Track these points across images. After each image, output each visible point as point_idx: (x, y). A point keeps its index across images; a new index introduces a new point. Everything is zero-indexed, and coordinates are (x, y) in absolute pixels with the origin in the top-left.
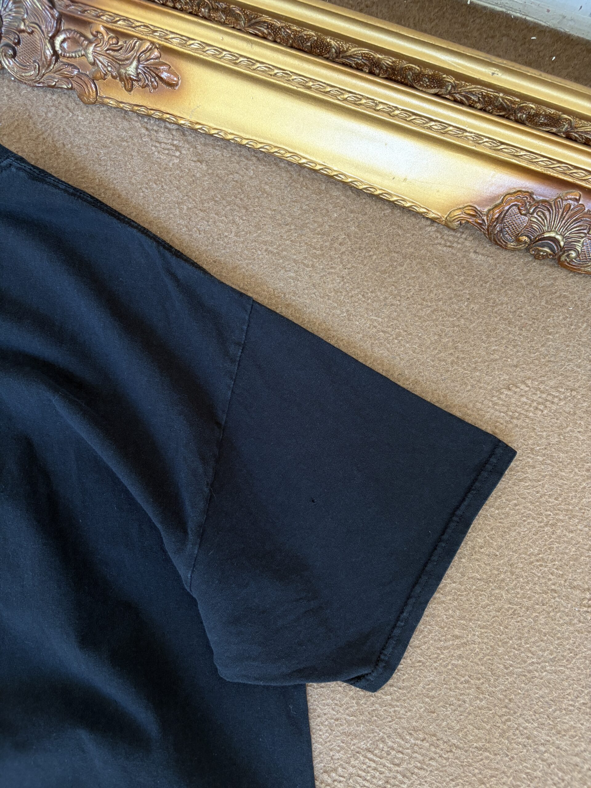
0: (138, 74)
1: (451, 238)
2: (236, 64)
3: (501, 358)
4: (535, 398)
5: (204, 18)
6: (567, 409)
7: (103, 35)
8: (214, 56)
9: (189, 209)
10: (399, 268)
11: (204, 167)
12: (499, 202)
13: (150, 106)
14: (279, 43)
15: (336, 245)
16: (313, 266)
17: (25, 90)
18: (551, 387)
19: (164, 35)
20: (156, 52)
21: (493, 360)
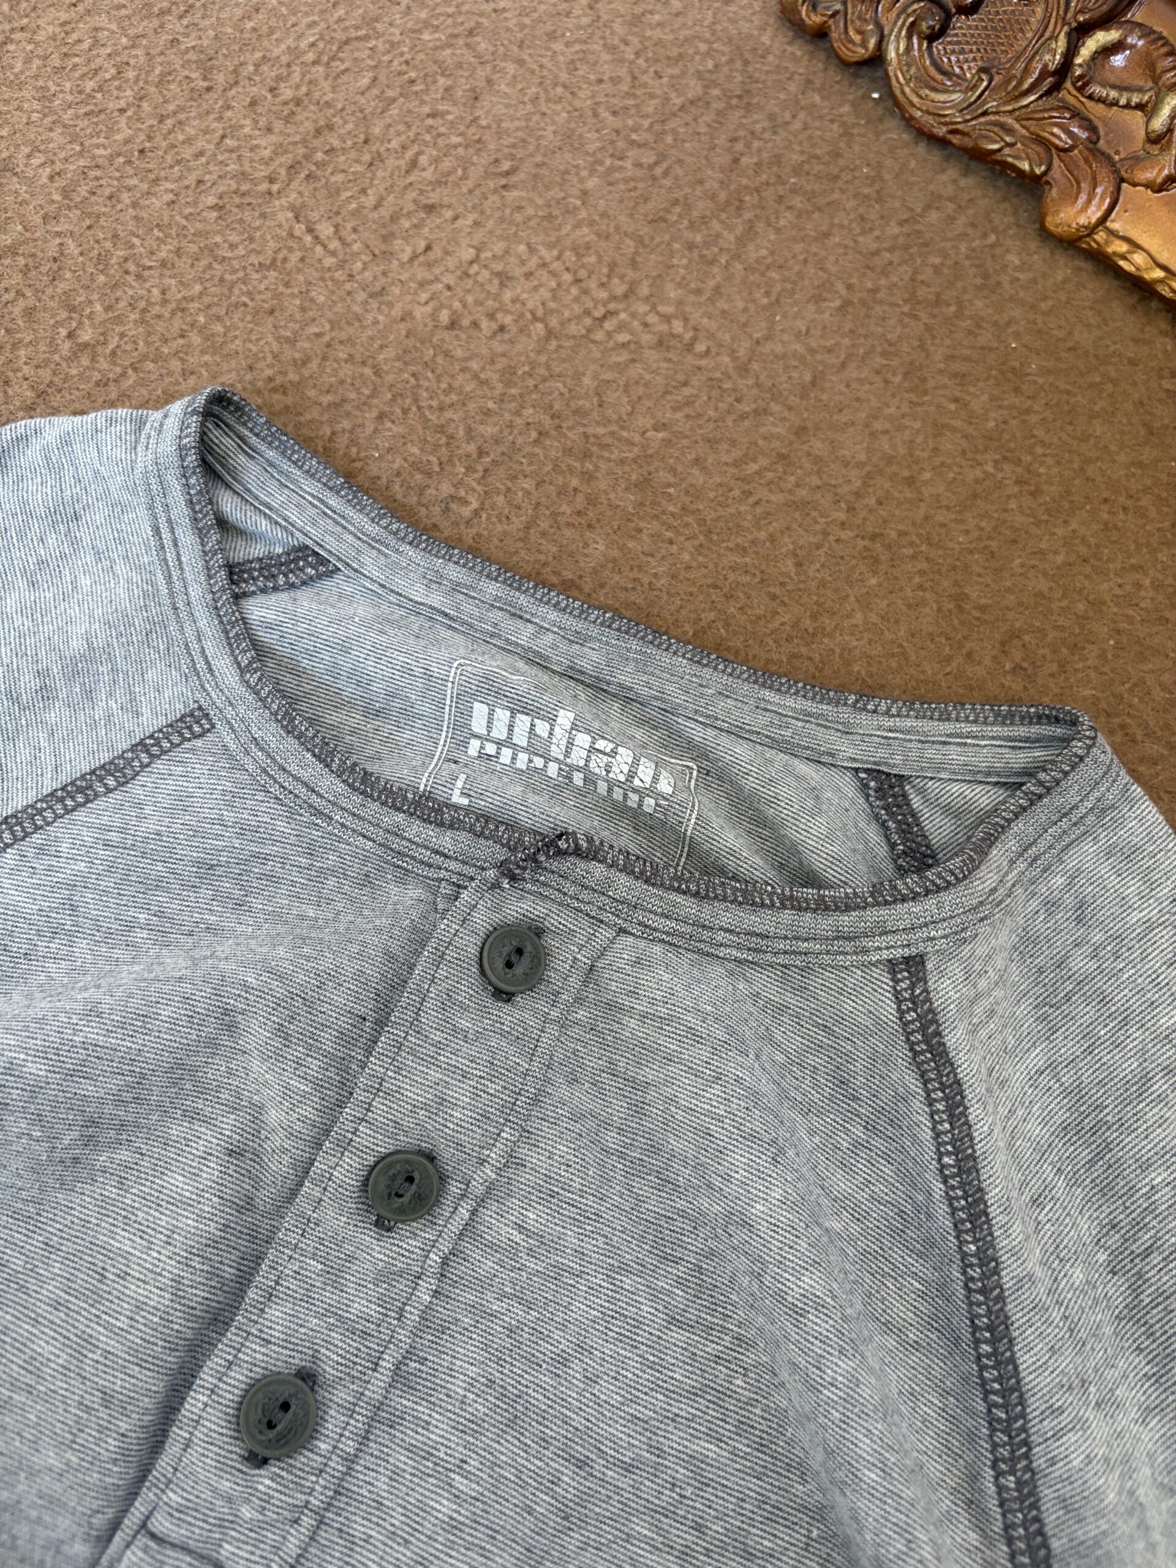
17: (895, 133)
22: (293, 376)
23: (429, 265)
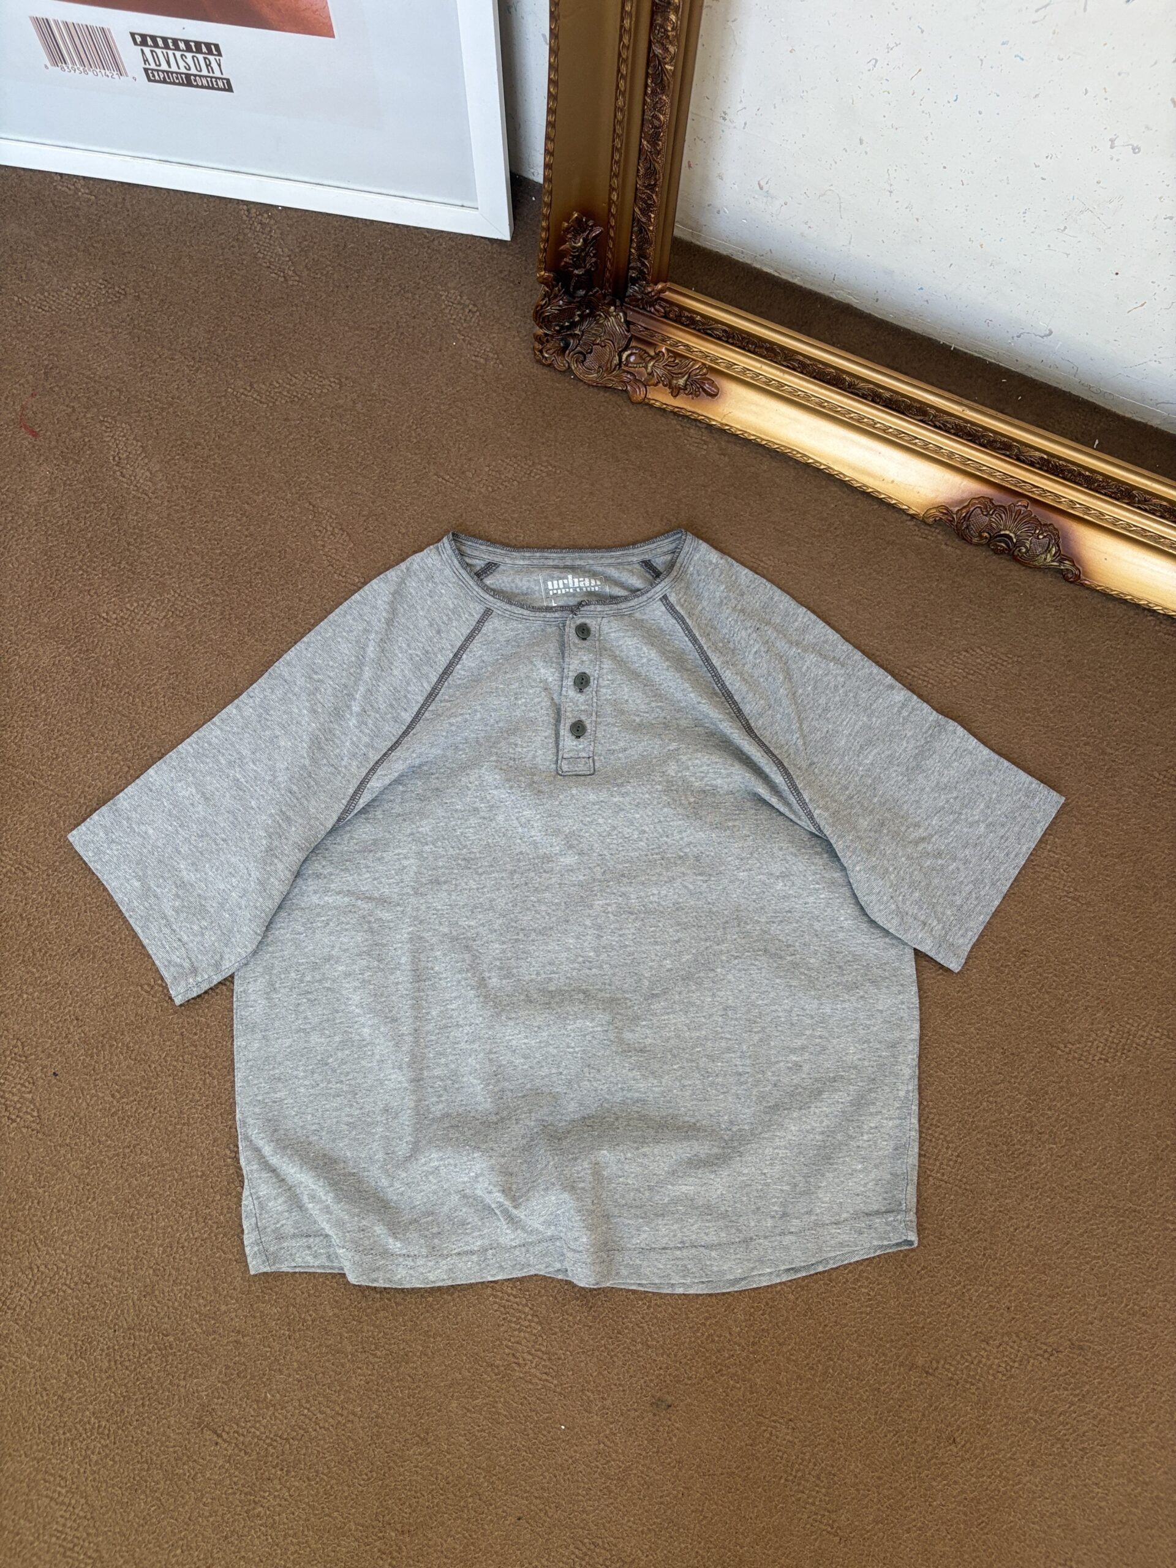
0: (686, 385)
1: (926, 532)
2: (768, 385)
3: (962, 627)
4: (988, 660)
5: (749, 351)
6: (1014, 671)
7: (664, 355)
8: (752, 378)
9: (712, 491)
10: (883, 552)
11: (727, 459)
12: (966, 504)
13: (689, 408)
14: (805, 374)
15: (832, 529)
16: (812, 543)
17: (582, 387)
18: (1002, 653)
19: (715, 360)
20: (705, 371)
21: (955, 628)
22: (461, 521)
23: (478, 476)
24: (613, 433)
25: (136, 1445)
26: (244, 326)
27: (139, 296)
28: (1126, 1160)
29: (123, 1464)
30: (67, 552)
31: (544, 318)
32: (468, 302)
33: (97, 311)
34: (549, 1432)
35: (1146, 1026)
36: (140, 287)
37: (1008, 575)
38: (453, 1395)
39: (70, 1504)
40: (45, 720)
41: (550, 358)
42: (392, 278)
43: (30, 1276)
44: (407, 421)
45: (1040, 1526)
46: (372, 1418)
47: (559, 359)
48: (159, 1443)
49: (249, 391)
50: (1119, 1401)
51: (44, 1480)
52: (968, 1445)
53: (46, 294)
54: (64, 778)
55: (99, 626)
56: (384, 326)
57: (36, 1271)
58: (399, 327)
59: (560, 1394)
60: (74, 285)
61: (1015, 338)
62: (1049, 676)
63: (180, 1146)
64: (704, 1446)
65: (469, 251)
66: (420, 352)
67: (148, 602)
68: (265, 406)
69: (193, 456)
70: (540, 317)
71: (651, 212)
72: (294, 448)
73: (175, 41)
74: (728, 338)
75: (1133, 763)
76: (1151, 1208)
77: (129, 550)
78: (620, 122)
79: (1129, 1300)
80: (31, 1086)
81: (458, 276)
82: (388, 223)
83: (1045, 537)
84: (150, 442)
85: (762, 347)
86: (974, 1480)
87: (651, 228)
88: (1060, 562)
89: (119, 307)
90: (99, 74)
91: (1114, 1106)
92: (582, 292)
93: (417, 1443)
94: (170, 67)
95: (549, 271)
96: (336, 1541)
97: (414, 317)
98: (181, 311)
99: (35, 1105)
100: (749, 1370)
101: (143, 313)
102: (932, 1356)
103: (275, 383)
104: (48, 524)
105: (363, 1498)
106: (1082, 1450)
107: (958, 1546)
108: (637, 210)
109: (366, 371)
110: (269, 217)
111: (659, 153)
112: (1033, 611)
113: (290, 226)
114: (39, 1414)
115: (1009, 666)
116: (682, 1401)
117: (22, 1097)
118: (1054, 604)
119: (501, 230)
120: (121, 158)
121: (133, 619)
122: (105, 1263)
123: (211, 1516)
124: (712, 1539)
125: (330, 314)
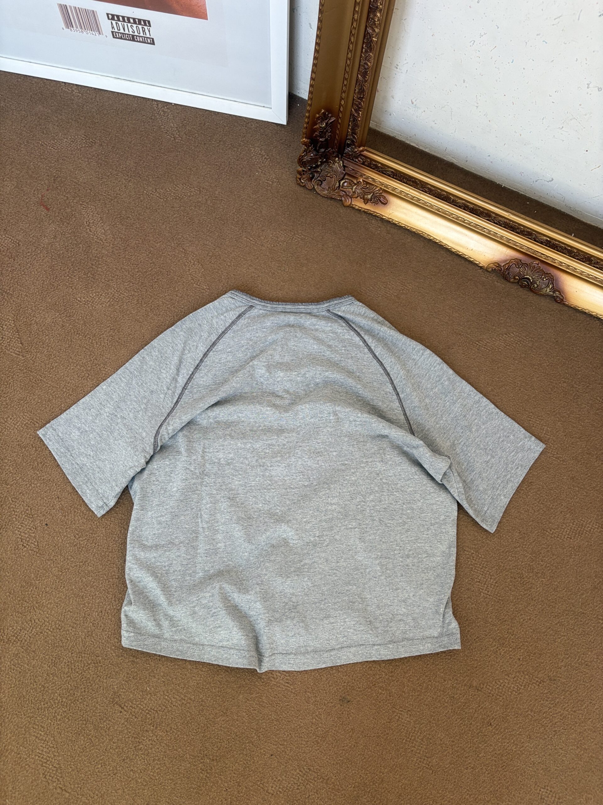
0: (372, 198)
1: (488, 275)
2: (412, 200)
3: (504, 323)
4: (517, 339)
5: (404, 182)
6: (529, 345)
7: (361, 183)
8: (404, 196)
9: (382, 251)
10: (466, 284)
11: (390, 235)
12: (508, 262)
13: (372, 210)
14: (431, 195)
15: (441, 272)
16: (431, 278)
17: (320, 198)
18: (524, 336)
19: (386, 186)
20: (381, 191)
21: (501, 323)
23: (267, 239)
24: (334, 220)
25: (80, 711)
26: (153, 161)
27: (101, 144)
28: (579, 588)
29: (73, 721)
30: (61, 267)
31: (303, 162)
32: (264, 153)
33: (81, 150)
34: (288, 712)
35: (591, 522)
36: (102, 139)
37: (527, 298)
38: (240, 692)
39: (46, 740)
40: (48, 349)
41: (304, 183)
42: (227, 140)
43: (30, 625)
44: (233, 210)
45: (533, 769)
46: (200, 702)
47: (309, 183)
48: (92, 711)
49: (155, 193)
50: (573, 708)
51: (33, 727)
52: (497, 727)
53: (56, 141)
54: (56, 379)
55: (76, 304)
56: (222, 164)
57: (33, 622)
58: (230, 165)
59: (294, 693)
60: (70, 137)
61: (535, 182)
62: (547, 348)
63: (107, 563)
64: (365, 722)
65: (266, 129)
66: (240, 177)
67: (101, 293)
68: (162, 200)
69: (125, 223)
70: (301, 162)
71: (360, 111)
72: (176, 221)
73: (129, 18)
74: (393, 175)
75: (587, 393)
76: (591, 612)
77: (92, 268)
78: (349, 66)
79: (579, 657)
80: (34, 530)
81: (260, 141)
82: (226, 114)
83: (546, 279)
84: (105, 215)
85: (410, 181)
86: (500, 744)
87: (359, 119)
88: (554, 292)
89: (92, 149)
90: (89, 33)
91: (574, 561)
92: (323, 150)
93: (222, 715)
94: (124, 31)
95: (308, 139)
96: (179, 763)
97: (238, 160)
98: (122, 152)
99: (36, 539)
100: (389, 685)
101: (103, 152)
102: (481, 681)
103: (168, 189)
104: (53, 254)
105: (194, 742)
106: (555, 731)
107: (492, 777)
108: (353, 110)
109: (213, 185)
110: (168, 108)
111: (366, 81)
112: (539, 316)
113: (178, 113)
114: (32, 694)
115: (527, 342)
116: (355, 699)
117: (30, 535)
118: (550, 313)
119: (282, 119)
120: (97, 76)
121: (93, 302)
122: (69, 619)
123: (116, 749)
124: (368, 769)
125: (196, 157)
